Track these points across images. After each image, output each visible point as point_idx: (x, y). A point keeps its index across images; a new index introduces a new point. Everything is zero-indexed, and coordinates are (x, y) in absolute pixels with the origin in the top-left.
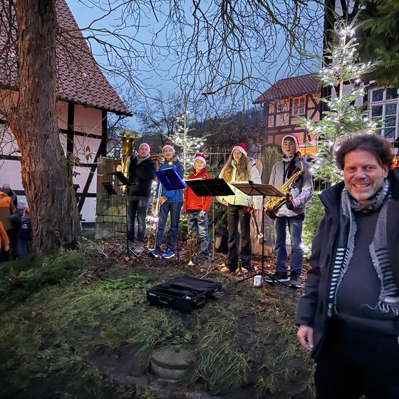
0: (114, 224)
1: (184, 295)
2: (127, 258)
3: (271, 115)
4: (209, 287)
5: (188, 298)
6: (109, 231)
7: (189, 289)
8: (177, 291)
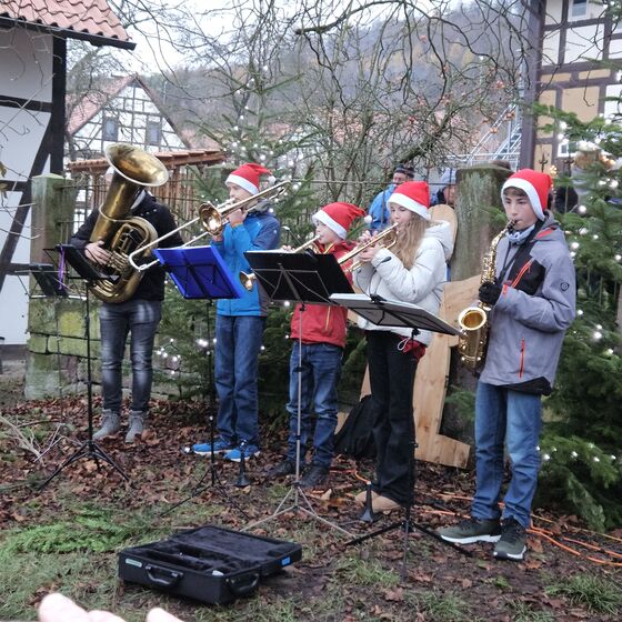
0: (73, 361)
1: (210, 567)
2: (90, 466)
3: (552, 28)
4: (270, 554)
5: (217, 573)
6: (62, 378)
7: (223, 558)
8: (194, 559)
